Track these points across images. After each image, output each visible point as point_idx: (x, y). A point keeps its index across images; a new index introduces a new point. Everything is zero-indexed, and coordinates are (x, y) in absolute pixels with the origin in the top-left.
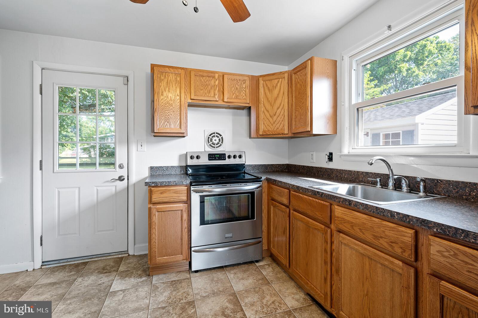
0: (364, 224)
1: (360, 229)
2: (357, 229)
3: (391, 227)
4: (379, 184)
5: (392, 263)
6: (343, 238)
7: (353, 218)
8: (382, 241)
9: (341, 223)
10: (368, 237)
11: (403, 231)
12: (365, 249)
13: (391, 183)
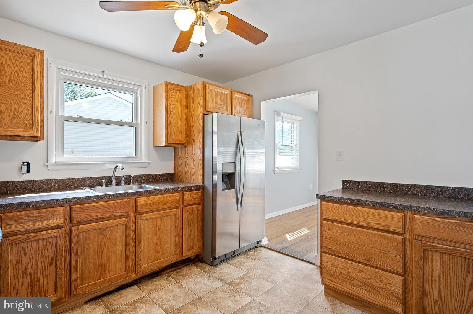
0: (159, 200)
1: (156, 205)
2: (154, 206)
3: (172, 196)
4: (104, 184)
5: (172, 212)
6: (144, 216)
7: (152, 200)
8: (168, 205)
9: (143, 208)
10: (161, 206)
11: (176, 195)
12: (159, 214)
13: (114, 181)
